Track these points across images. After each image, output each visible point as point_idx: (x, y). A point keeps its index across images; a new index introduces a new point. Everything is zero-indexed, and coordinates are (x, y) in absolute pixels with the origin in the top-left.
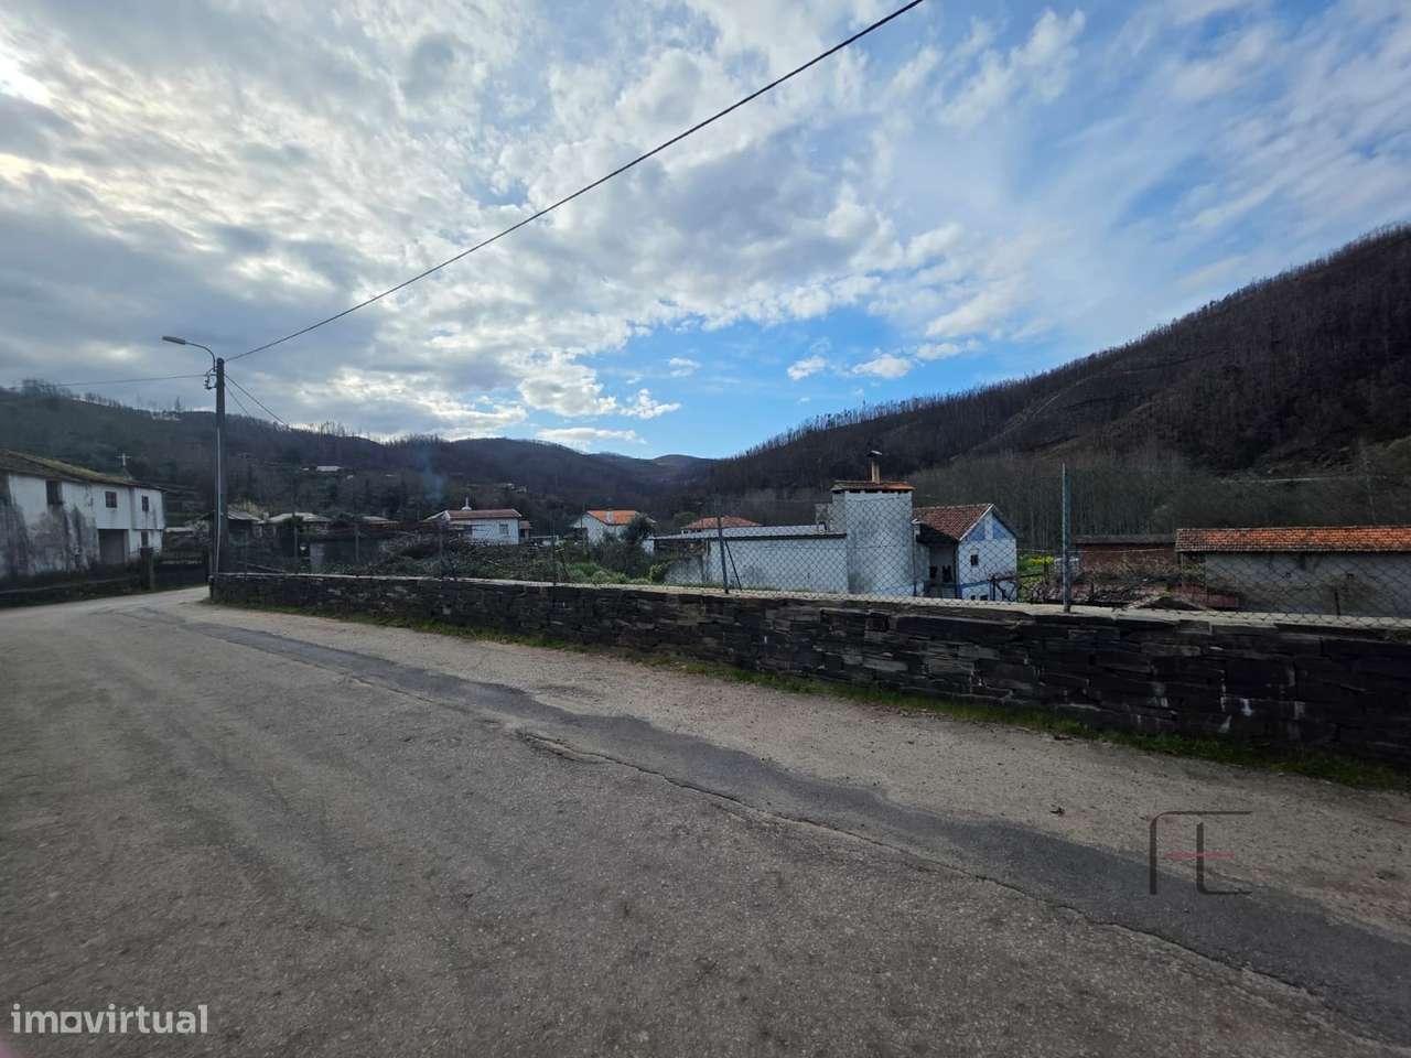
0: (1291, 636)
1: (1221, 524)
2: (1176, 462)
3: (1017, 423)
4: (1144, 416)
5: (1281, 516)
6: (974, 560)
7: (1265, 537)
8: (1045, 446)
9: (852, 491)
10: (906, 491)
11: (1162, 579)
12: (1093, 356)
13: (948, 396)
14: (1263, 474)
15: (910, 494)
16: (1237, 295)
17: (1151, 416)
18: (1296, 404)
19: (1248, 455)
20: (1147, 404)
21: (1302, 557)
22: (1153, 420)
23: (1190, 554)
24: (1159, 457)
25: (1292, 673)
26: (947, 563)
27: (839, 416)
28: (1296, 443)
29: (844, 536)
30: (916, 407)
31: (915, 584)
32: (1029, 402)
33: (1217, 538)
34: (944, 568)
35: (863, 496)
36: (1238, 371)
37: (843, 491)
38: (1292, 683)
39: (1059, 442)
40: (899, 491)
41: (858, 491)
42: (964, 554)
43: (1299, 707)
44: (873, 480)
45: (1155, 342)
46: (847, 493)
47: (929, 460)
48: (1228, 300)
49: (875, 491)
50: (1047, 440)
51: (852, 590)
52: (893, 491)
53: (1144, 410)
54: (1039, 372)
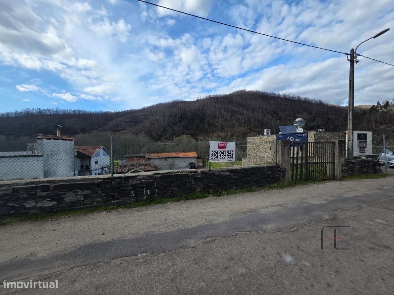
0: (156, 176)
1: (154, 152)
2: (147, 139)
3: (111, 124)
4: (141, 127)
5: (163, 151)
6: (97, 162)
7: (161, 155)
8: (119, 131)
9: (47, 139)
10: (72, 140)
11: (143, 165)
12: (131, 110)
13: (91, 112)
14: (161, 142)
15: (73, 141)
16: (158, 104)
17: (143, 127)
18: (166, 129)
19: (159, 138)
20: (142, 124)
21: (166, 158)
22: (143, 128)
23: (149, 159)
24: (144, 136)
25: (156, 183)
26: (87, 164)
27: (45, 110)
28: (166, 136)
29: (42, 156)
30: (79, 113)
31: (75, 172)
32: (115, 118)
33: (153, 155)
34: (86, 165)
35: (52, 141)
36: (158, 120)
37: (43, 138)
38: (156, 185)
39: (122, 130)
40: (69, 140)
41: (50, 139)
42: (93, 161)
43: (157, 190)
44: (58, 135)
45: (144, 110)
46: (44, 139)
47: (84, 131)
48: (156, 105)
49: (59, 139)
50: (120, 129)
51: (45, 176)
52: (66, 140)
53: (141, 125)
54: (118, 111)
